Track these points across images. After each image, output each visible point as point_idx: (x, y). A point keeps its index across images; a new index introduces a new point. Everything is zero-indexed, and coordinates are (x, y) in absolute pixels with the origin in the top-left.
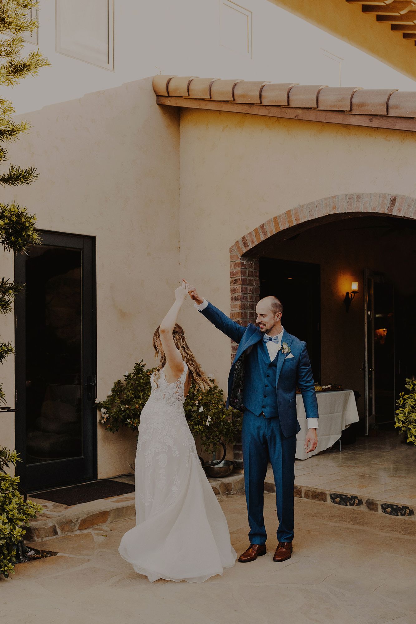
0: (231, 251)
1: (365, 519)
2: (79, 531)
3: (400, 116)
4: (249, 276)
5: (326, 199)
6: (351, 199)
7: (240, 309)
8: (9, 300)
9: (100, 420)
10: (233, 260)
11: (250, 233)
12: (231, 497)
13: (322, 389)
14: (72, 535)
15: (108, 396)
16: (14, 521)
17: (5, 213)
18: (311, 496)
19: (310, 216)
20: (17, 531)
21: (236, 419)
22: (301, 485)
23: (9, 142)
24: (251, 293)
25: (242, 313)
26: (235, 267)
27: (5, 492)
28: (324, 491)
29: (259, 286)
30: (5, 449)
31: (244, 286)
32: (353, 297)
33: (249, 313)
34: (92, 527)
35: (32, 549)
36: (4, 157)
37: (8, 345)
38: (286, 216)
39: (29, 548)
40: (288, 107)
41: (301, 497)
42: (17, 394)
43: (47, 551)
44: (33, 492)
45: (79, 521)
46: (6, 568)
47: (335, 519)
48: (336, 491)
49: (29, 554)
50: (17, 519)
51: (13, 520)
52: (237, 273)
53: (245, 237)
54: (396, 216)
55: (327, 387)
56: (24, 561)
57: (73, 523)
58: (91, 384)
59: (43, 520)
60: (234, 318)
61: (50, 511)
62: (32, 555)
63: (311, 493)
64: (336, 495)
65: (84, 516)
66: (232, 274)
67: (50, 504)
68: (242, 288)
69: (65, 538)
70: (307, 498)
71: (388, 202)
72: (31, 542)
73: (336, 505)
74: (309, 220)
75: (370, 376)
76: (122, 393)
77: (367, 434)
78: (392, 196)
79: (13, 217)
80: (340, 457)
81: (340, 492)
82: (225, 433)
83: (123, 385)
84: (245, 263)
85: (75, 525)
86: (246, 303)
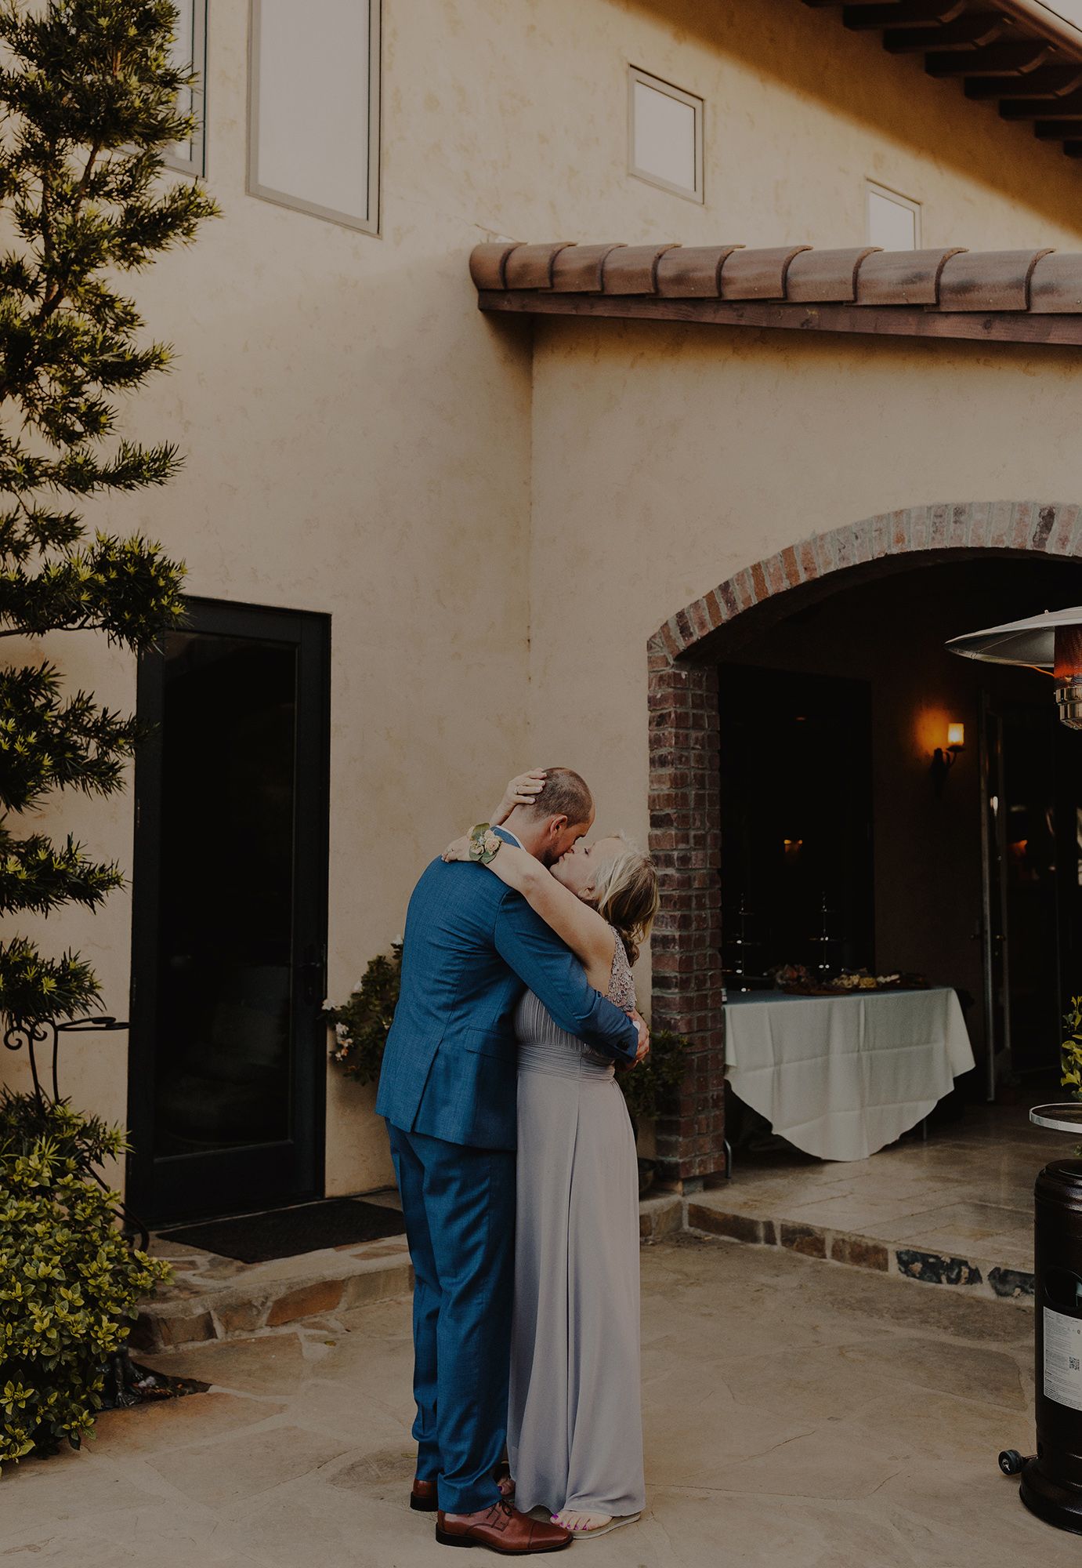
0: (650, 648)
1: (986, 1320)
2: (268, 1329)
3: (1060, 312)
4: (694, 706)
5: (880, 518)
6: (941, 516)
7: (671, 787)
8: (117, 763)
9: (333, 1053)
10: (655, 669)
11: (696, 605)
12: (649, 1252)
13: (878, 983)
14: (251, 1339)
15: (354, 995)
16: (101, 1303)
17: (109, 555)
18: (848, 1256)
19: (839, 559)
20: (105, 1329)
21: (661, 1055)
22: (822, 1225)
23: (125, 393)
24: (698, 747)
25: (676, 795)
26: (659, 685)
27: (84, 1228)
28: (883, 1245)
29: (717, 731)
30: (97, 1121)
31: (681, 731)
32: (952, 758)
33: (693, 796)
34: (301, 1321)
35: (147, 1373)
36: (110, 427)
37: (111, 867)
38: (781, 562)
39: (141, 1369)
40: (784, 302)
41: (824, 1257)
42: (135, 986)
43: (186, 1380)
44: (167, 1226)
45: (270, 1304)
46: (74, 1424)
47: (910, 1320)
48: (911, 1245)
49: (143, 1384)
50: (110, 1298)
51: (97, 1300)
52: (664, 699)
53: (684, 614)
54: (1054, 555)
55: (888, 979)
56: (128, 1404)
57: (254, 1309)
58: (313, 964)
59: (182, 1299)
60: (658, 808)
61: (201, 1275)
62: (148, 1387)
63: (848, 1247)
64: (912, 1255)
65: (281, 1292)
66: (652, 702)
67: (202, 1258)
68: (677, 736)
69: (232, 1346)
70: (839, 1260)
71: (1034, 522)
72: (149, 1353)
73: (912, 1279)
74: (837, 570)
75: (997, 954)
76: (387, 987)
77: (990, 1097)
78: (1045, 507)
79: (129, 565)
80: (926, 1153)
81: (923, 1246)
82: (631, 1089)
83: (389, 967)
84: (684, 675)
85: (259, 1312)
86: (686, 771)
